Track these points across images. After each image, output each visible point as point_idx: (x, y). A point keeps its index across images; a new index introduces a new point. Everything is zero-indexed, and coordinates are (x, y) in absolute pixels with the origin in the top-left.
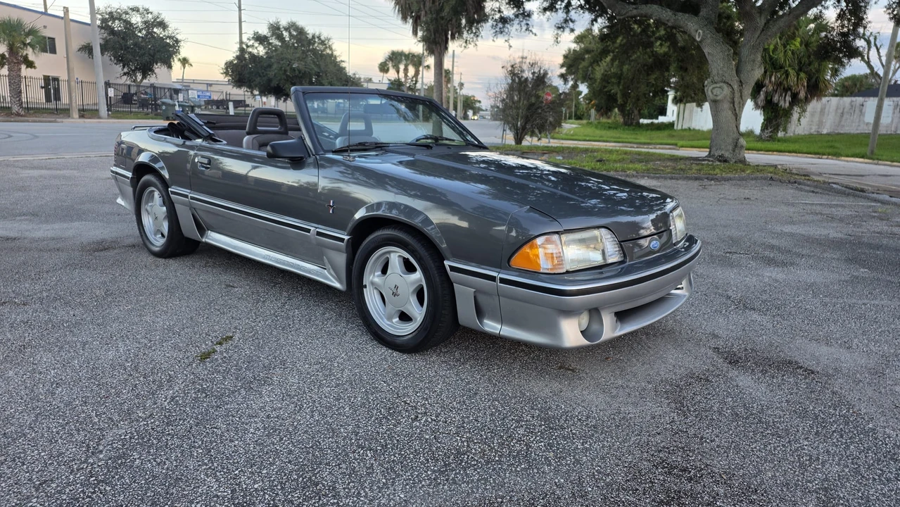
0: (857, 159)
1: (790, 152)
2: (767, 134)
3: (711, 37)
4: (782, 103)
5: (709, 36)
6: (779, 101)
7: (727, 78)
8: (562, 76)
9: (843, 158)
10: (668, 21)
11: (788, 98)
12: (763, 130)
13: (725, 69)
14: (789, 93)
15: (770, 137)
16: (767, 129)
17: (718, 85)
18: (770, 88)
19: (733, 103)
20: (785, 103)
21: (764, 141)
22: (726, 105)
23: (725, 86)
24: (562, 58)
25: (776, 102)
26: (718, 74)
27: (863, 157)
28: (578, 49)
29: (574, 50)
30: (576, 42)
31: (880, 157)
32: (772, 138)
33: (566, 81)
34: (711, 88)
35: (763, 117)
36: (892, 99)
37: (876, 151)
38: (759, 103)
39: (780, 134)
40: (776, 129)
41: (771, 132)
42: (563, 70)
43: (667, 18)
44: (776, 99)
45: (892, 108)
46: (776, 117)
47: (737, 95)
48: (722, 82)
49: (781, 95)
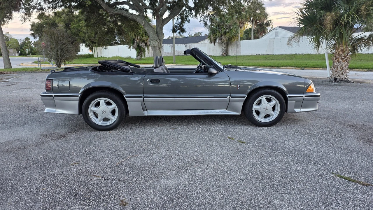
0: (171, 64)
1: (150, 63)
2: (139, 57)
3: (147, 24)
4: (142, 46)
5: (146, 23)
6: (141, 46)
7: (156, 39)
8: (32, 34)
9: (167, 64)
10: (129, 16)
11: (144, 45)
12: (137, 56)
13: (154, 35)
14: (144, 43)
15: (140, 58)
16: (139, 56)
17: (153, 41)
18: (138, 41)
19: (159, 47)
20: (143, 46)
21: (138, 60)
22: (158, 48)
23: (156, 41)
24: (30, 26)
25: (140, 46)
26: (152, 37)
27: (173, 64)
28: (40, 22)
29: (38, 23)
30: (38, 19)
31: (178, 63)
32: (141, 59)
33: (35, 37)
34: (151, 42)
35: (136, 52)
36: (170, 44)
37: (176, 62)
38: (135, 46)
39: (143, 57)
40: (141, 56)
41: (140, 57)
42: (32, 32)
43: (129, 15)
44: (140, 45)
45: (171, 47)
46: (141, 51)
47: (160, 44)
48: (154, 40)
49: (142, 44)
